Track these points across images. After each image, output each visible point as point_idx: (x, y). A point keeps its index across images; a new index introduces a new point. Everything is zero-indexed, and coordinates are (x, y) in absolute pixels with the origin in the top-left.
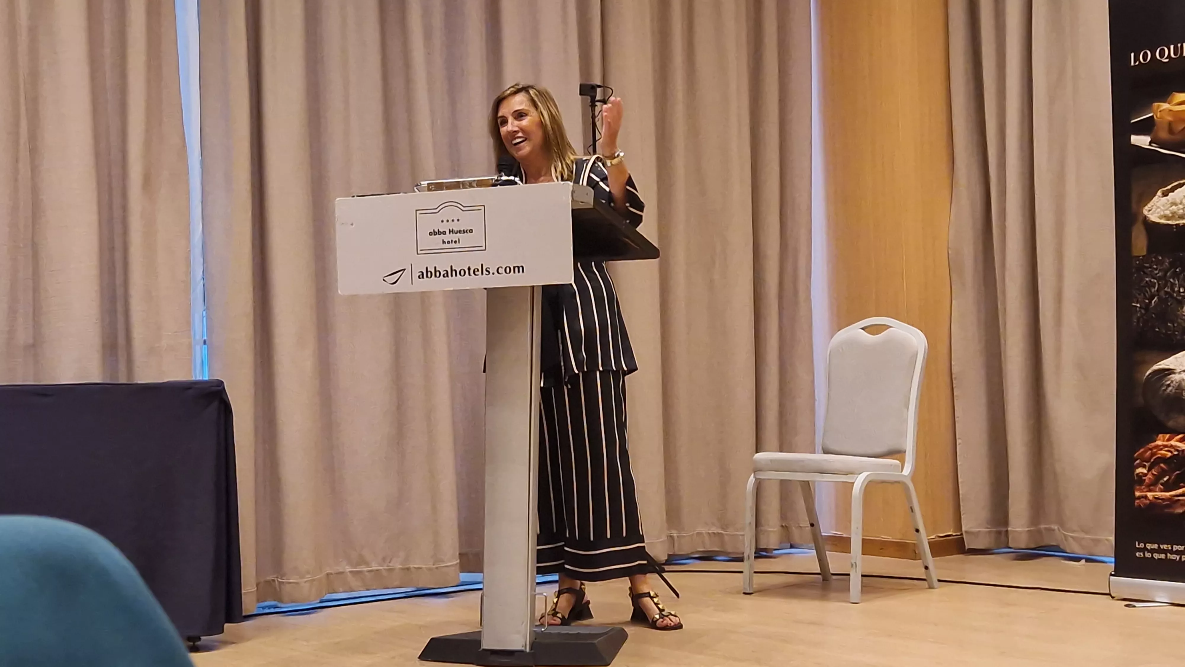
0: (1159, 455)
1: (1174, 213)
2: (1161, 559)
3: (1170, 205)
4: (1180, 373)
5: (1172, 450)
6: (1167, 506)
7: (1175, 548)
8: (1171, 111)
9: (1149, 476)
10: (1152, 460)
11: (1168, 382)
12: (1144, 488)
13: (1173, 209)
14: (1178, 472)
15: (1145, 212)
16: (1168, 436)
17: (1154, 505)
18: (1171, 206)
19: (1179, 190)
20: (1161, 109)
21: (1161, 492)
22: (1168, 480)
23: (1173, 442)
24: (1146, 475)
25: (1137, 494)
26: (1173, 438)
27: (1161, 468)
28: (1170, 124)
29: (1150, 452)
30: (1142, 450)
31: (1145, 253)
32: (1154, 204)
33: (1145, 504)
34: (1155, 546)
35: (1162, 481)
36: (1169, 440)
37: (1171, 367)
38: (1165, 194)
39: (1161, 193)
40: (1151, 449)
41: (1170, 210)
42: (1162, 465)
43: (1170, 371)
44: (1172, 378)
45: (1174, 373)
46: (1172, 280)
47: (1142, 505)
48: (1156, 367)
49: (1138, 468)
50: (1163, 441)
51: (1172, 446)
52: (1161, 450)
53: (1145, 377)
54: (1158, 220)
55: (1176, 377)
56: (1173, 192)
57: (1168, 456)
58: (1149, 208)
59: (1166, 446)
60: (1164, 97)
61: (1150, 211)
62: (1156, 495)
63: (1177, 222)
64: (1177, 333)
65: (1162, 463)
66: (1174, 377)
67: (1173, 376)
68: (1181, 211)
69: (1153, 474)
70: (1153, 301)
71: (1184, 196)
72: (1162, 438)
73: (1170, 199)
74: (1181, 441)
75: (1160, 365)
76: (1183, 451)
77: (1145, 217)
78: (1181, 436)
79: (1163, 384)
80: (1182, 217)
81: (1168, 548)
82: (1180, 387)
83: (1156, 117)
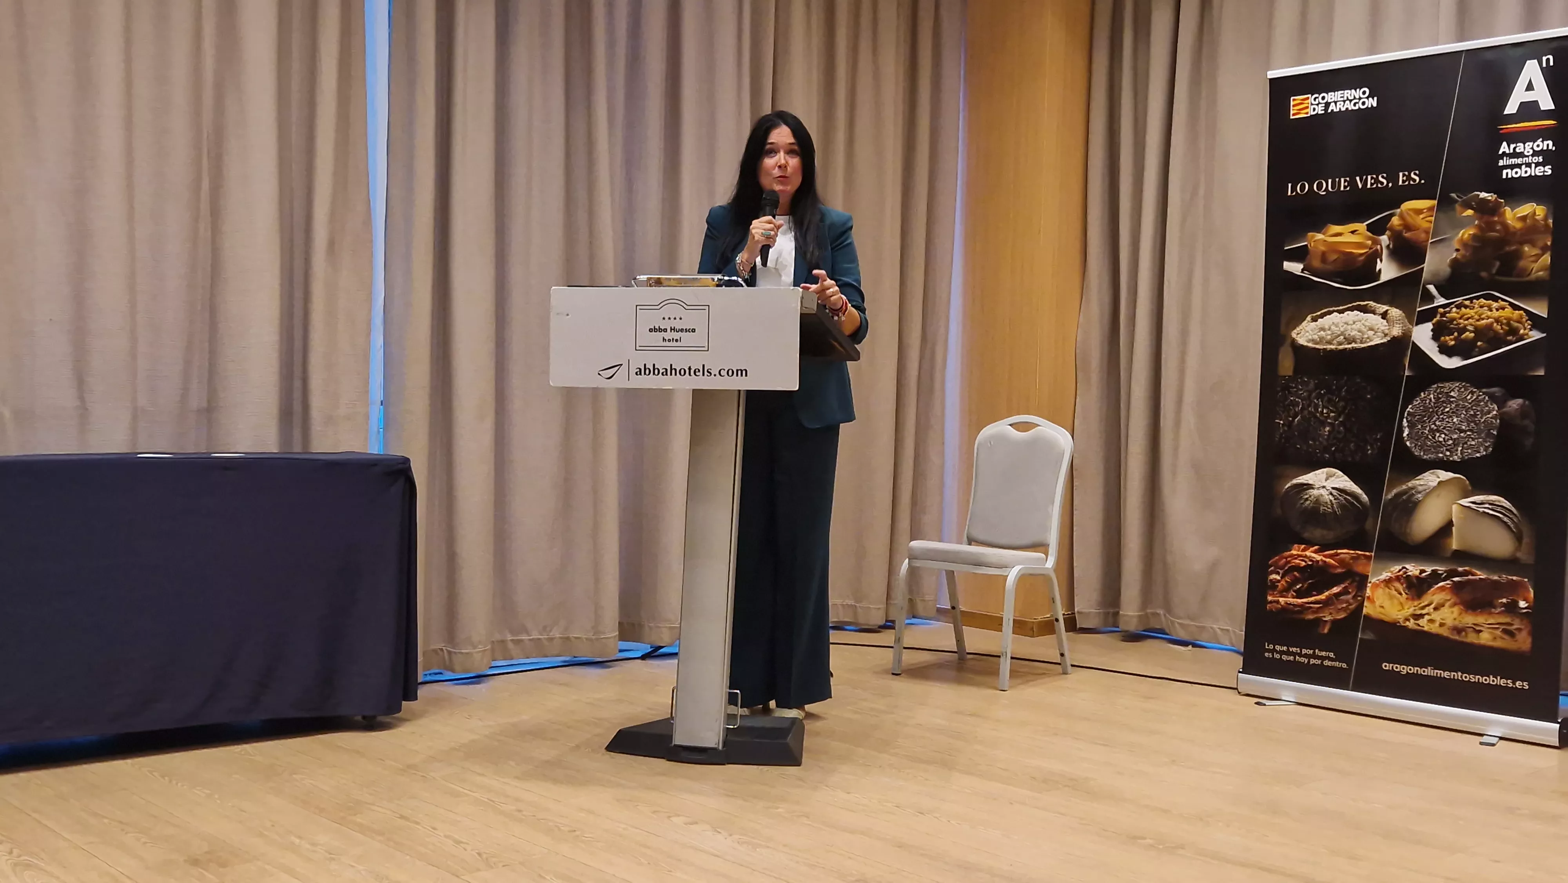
0: (1293, 564)
1: (1321, 338)
2: (1290, 660)
3: (1317, 331)
4: (1318, 488)
5: (1307, 560)
6: (1299, 612)
7: (1304, 651)
8: (1325, 241)
9: (1283, 582)
10: (1286, 568)
11: (1306, 497)
12: (1277, 594)
13: (1320, 334)
14: (1310, 581)
15: (1294, 335)
16: (1303, 546)
17: (1286, 610)
18: (1320, 332)
19: (1328, 316)
20: (1317, 238)
21: (1293, 598)
22: (1300, 588)
23: (1308, 553)
24: (1279, 581)
25: (1270, 598)
26: (1309, 549)
27: (1295, 576)
28: (1324, 253)
29: (1285, 560)
30: (1277, 558)
31: (1291, 374)
32: (1303, 328)
33: (1276, 609)
34: (1285, 648)
35: (1295, 588)
36: (1303, 550)
37: (1310, 482)
38: (1314, 320)
39: (1310, 319)
40: (1286, 558)
41: (1318, 336)
42: (1295, 573)
43: (1310, 486)
44: (1311, 492)
45: (1313, 488)
46: (1315, 401)
47: (1273, 610)
48: (1295, 481)
49: (1271, 574)
50: (1299, 551)
51: (1306, 556)
52: (1296, 559)
53: (1283, 490)
54: (1304, 344)
55: (1315, 492)
56: (1322, 318)
57: (1302, 565)
58: (1298, 331)
59: (1300, 556)
60: (1320, 228)
61: (1298, 334)
62: (1289, 601)
63: (1325, 347)
64: (1318, 451)
65: (1295, 571)
66: (1313, 492)
67: (1312, 490)
68: (1329, 337)
69: (1286, 581)
70: (1296, 420)
71: (1333, 323)
72: (1297, 548)
73: (1318, 324)
74: (1315, 552)
75: (1299, 479)
76: (1318, 561)
77: (1294, 340)
78: (1316, 547)
79: (1302, 497)
80: (1330, 343)
81: (1297, 651)
82: (1317, 501)
83: (1310, 246)
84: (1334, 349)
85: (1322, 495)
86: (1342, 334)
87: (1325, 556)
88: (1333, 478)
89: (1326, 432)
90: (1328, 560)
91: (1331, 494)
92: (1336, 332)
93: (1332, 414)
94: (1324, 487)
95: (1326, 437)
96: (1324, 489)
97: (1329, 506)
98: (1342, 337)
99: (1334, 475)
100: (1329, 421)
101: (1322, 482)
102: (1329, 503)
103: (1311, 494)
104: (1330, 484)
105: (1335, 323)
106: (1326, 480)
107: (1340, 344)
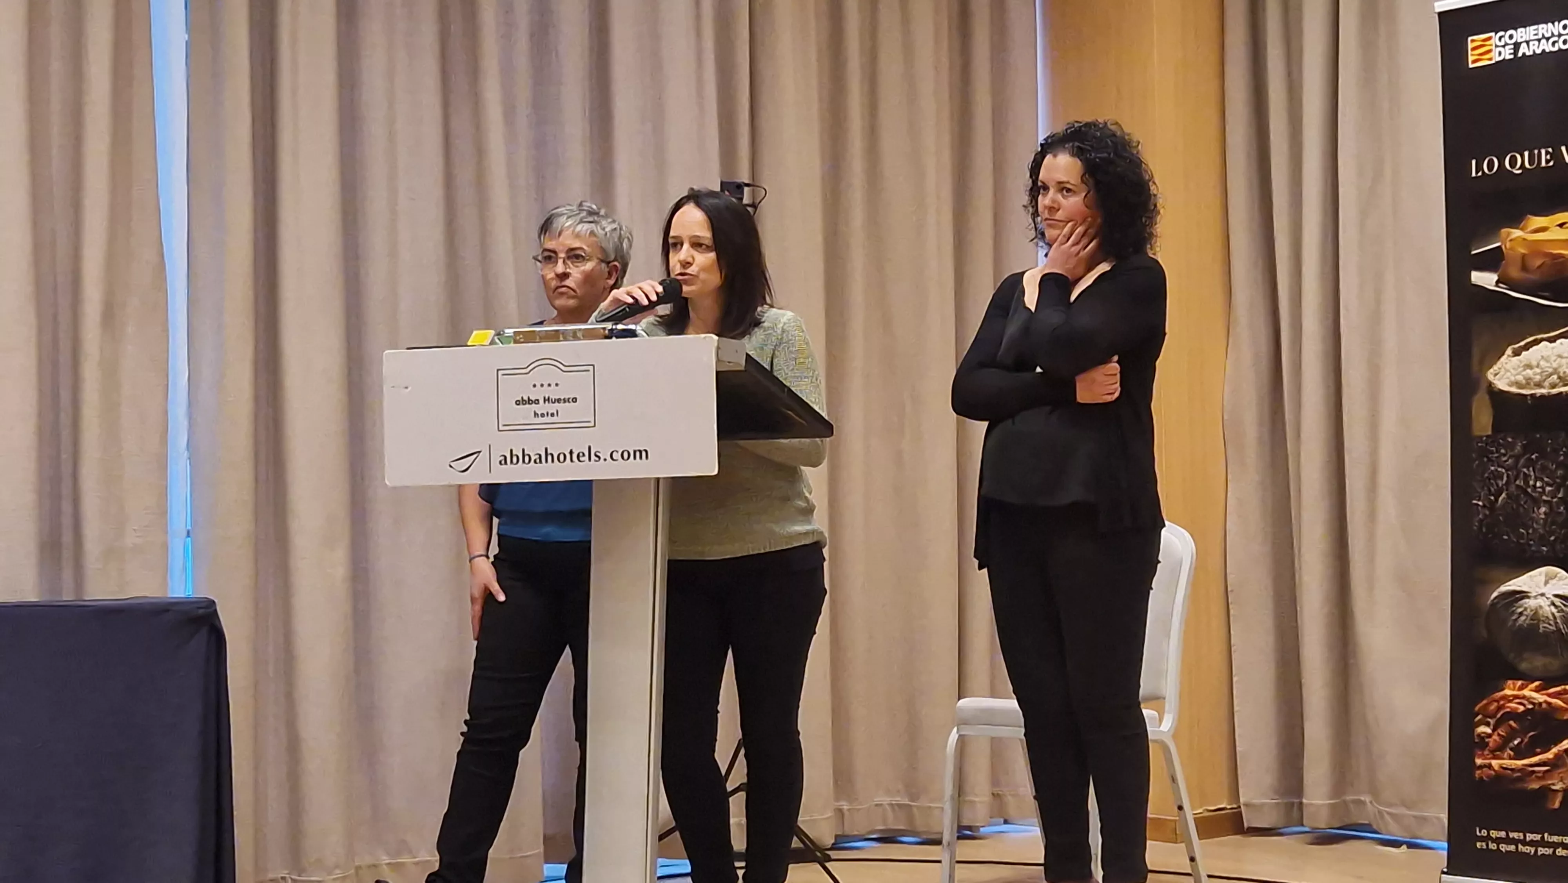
0: (1508, 710)
1: (1528, 380)
2: (1511, 852)
3: (1522, 369)
4: (1535, 597)
5: (1525, 702)
6: (1519, 779)
7: (1529, 837)
8: (1524, 239)
9: (1495, 737)
10: (1499, 716)
11: (1520, 610)
12: (1487, 755)
13: (1527, 374)
14: (1532, 733)
15: (1490, 375)
16: (1519, 683)
17: (1501, 778)
18: (1524, 370)
19: (1535, 348)
20: (1513, 236)
21: (1511, 759)
22: (1519, 744)
23: (1526, 692)
24: (1490, 736)
25: (1479, 761)
26: (1527, 686)
27: (1510, 726)
28: (1524, 256)
29: (1496, 704)
30: (1485, 702)
31: (1490, 433)
32: (1502, 365)
33: (1488, 776)
34: (1503, 834)
35: (1511, 745)
36: (1521, 688)
37: (1525, 588)
38: (1517, 353)
39: (1511, 352)
40: (1498, 701)
41: (1523, 375)
42: (1512, 723)
43: (1522, 595)
44: (1526, 603)
45: (1529, 597)
47: (1485, 778)
48: (1504, 588)
49: (1478, 726)
50: (1514, 690)
51: (1524, 697)
52: (1510, 701)
53: (1489, 602)
54: (1506, 388)
55: (1531, 603)
56: (1528, 349)
57: (1520, 711)
58: (1495, 370)
59: (1516, 697)
60: (1516, 221)
61: (1496, 375)
62: (1504, 764)
63: (1533, 392)
64: (1532, 542)
65: (1512, 720)
66: (1529, 602)
67: (1527, 600)
68: (1538, 378)
69: (1499, 735)
70: (1501, 499)
71: (1542, 357)
72: (1512, 686)
73: (1523, 359)
74: (1537, 690)
75: (1509, 586)
76: (1540, 704)
77: (1490, 384)
78: (1537, 683)
79: (1513, 611)
80: (1539, 385)
81: (1519, 836)
82: (1536, 615)
83: (1505, 246)
84: (1547, 394)
85: (1541, 607)
86: (1555, 371)
87: (1549, 695)
88: (1554, 581)
89: (1540, 514)
90: (1554, 701)
91: (1553, 604)
92: (1547, 369)
93: (1548, 489)
94: (1543, 595)
95: (1542, 521)
96: (1544, 598)
97: (1551, 622)
98: (1555, 377)
99: (1556, 576)
100: (1544, 498)
101: (1540, 588)
102: (1551, 617)
103: (1526, 606)
104: (1551, 590)
105: (1545, 356)
106: (1546, 583)
107: (1553, 386)
